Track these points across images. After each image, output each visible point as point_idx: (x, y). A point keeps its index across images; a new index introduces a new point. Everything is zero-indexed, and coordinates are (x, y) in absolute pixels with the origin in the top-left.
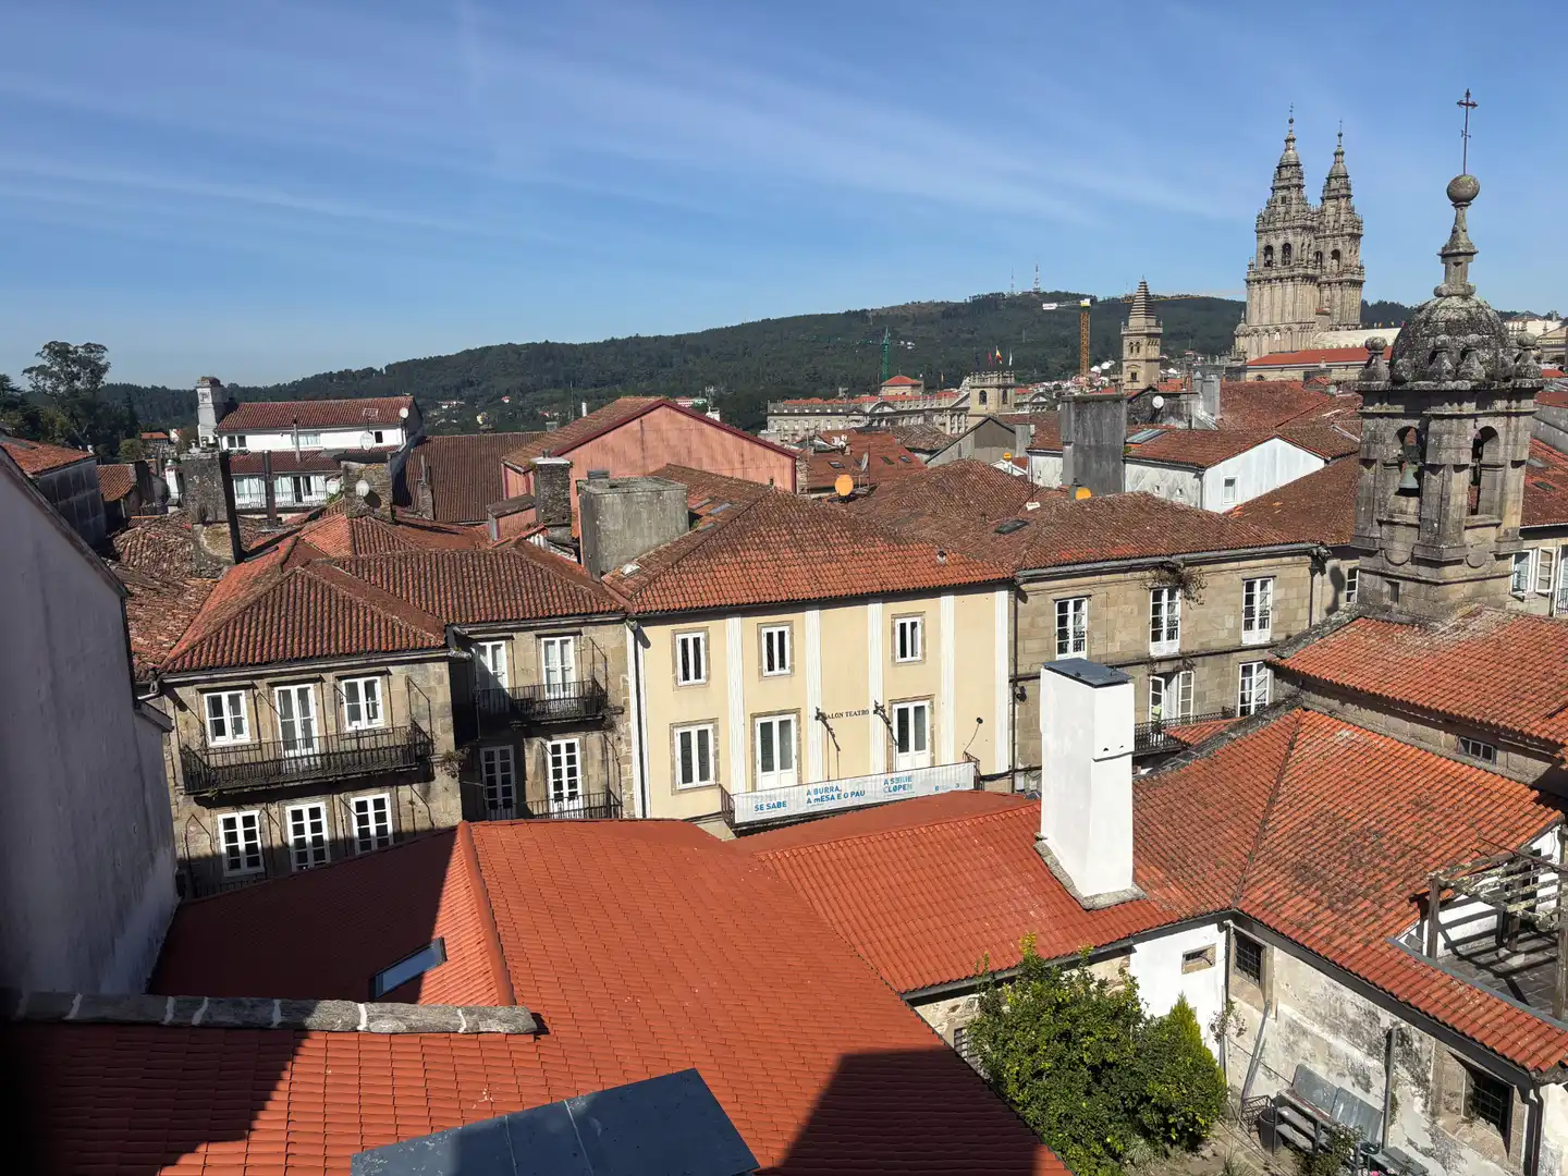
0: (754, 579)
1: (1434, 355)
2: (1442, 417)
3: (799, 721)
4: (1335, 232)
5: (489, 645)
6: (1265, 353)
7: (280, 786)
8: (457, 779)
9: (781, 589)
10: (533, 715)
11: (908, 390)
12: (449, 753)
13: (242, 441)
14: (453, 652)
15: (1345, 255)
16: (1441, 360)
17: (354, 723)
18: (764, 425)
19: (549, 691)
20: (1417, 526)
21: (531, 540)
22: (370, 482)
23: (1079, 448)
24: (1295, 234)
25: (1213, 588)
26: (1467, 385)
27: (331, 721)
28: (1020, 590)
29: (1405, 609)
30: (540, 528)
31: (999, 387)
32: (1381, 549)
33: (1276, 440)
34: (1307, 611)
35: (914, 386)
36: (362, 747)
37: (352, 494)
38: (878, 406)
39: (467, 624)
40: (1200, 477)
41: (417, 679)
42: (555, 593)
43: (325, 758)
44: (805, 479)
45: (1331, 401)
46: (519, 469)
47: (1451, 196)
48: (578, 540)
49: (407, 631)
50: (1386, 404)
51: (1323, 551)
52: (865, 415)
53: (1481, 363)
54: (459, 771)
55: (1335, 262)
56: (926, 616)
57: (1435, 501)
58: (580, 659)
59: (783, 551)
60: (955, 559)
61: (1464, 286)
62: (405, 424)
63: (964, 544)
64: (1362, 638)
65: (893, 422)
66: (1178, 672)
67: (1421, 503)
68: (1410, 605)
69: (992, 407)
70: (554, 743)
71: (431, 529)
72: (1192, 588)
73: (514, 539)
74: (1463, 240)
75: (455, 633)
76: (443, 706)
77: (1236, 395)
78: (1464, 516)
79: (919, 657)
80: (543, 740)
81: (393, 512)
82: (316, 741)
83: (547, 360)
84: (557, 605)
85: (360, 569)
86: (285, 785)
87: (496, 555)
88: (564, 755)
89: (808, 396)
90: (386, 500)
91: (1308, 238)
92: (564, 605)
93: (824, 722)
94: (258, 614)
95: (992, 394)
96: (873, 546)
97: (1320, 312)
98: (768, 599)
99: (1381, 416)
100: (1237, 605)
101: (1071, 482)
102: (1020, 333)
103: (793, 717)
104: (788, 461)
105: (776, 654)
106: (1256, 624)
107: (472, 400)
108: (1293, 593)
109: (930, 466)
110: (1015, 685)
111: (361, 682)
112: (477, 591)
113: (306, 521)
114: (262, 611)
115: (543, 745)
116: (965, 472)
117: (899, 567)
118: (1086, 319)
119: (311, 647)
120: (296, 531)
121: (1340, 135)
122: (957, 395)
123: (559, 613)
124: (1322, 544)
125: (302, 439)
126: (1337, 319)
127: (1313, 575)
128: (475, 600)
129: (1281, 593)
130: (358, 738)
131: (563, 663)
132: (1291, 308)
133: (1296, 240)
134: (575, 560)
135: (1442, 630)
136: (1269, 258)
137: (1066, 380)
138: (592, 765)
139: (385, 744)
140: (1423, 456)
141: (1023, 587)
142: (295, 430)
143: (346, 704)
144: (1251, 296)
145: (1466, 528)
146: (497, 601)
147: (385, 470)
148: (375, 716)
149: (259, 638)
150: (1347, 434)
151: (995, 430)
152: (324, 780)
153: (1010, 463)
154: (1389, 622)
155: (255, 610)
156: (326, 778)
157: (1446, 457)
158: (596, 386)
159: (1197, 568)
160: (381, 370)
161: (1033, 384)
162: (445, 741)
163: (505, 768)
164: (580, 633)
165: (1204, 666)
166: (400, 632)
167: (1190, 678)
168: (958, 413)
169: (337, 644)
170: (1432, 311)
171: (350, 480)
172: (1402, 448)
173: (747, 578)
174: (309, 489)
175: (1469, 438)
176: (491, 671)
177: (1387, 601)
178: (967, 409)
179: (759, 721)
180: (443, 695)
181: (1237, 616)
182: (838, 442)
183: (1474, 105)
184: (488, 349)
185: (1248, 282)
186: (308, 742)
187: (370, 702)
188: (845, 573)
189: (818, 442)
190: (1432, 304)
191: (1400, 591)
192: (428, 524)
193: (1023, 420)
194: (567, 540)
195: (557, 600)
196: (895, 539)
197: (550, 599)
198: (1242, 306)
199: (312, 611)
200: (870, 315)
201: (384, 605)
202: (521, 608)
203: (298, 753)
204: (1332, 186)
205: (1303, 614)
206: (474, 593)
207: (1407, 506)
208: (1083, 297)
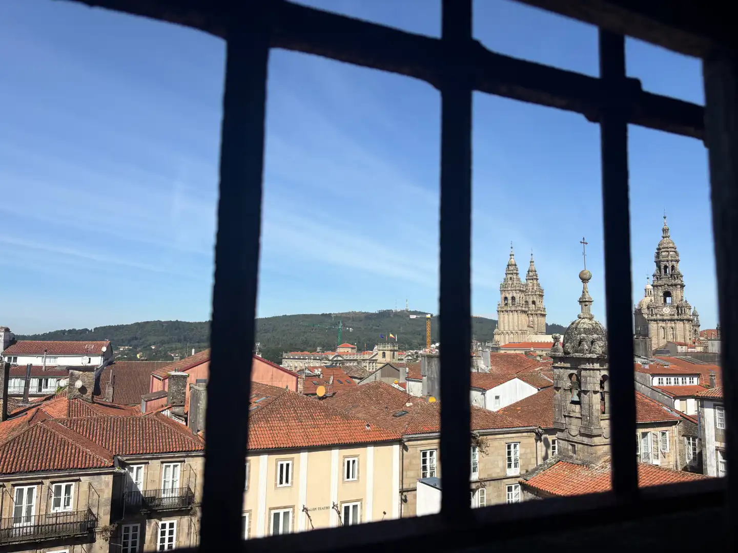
0: (275, 435)
1: (580, 343)
2: (586, 369)
3: (294, 512)
4: (533, 293)
5: (135, 467)
6: (507, 343)
7: (8, 544)
8: (108, 542)
9: (289, 441)
10: (154, 505)
11: (350, 350)
12: (106, 526)
13: (15, 359)
14: (117, 470)
15: (537, 303)
16: (583, 344)
17: (57, 508)
18: (281, 363)
19: (164, 493)
20: (581, 418)
21: (163, 413)
22: (83, 381)
23: (429, 379)
24: (516, 293)
25: (493, 447)
26: (595, 356)
27: (43, 507)
28: (404, 445)
29: (579, 458)
30: (168, 407)
31: (391, 351)
32: (566, 428)
33: (516, 379)
34: (535, 459)
35: (352, 348)
36: (58, 523)
37: (72, 387)
38: (336, 356)
39: (126, 455)
40: (484, 394)
41: (95, 484)
42: (174, 440)
43: (36, 528)
44: (302, 388)
45: (537, 364)
46: (160, 378)
47: (581, 278)
48: (187, 414)
49: (93, 457)
50: (562, 363)
51: (540, 430)
52: (329, 360)
53: (600, 347)
54: (110, 538)
55: (534, 305)
56: (361, 457)
57: (587, 407)
58: (182, 476)
59: (291, 422)
60: (374, 428)
61: (589, 314)
62: (103, 355)
63: (378, 421)
64: (562, 471)
65: (343, 364)
66: (478, 489)
67: (581, 407)
68: (581, 455)
69: (388, 359)
70: (163, 522)
71: (109, 406)
72: (483, 446)
73: (155, 412)
74: (587, 296)
75: (119, 460)
76: (106, 500)
77: (497, 358)
78: (600, 414)
79: (356, 479)
80: (157, 521)
81: (93, 397)
82: (33, 518)
83: (176, 329)
84: (174, 446)
85: (72, 425)
86: (11, 543)
87: (145, 419)
88: (167, 529)
89: (302, 351)
90: (90, 391)
91: (522, 295)
92: (178, 446)
93: (307, 513)
94: (13, 446)
95: (388, 353)
96: (335, 421)
97: (529, 326)
98: (282, 446)
99: (561, 368)
100: (503, 456)
101: (426, 394)
102: (399, 328)
103: (291, 510)
104: (295, 378)
105: (284, 474)
106: (513, 465)
107: (135, 347)
108: (528, 451)
109: (360, 384)
110: (402, 494)
111: (63, 485)
112: (133, 437)
113: (44, 401)
114: (15, 445)
115: (157, 524)
116: (378, 387)
117: (347, 432)
118: (429, 323)
119: (39, 465)
120: (38, 405)
121: (532, 255)
122: (372, 353)
123: (175, 450)
124: (540, 427)
125: (47, 360)
126: (536, 330)
127: (536, 442)
128: (131, 442)
129: (523, 451)
130: (57, 517)
131: (173, 477)
132: (517, 324)
133: (517, 296)
134: (185, 424)
135: (596, 468)
136: (506, 302)
137: (420, 350)
138: (182, 535)
139: (72, 521)
140: (580, 387)
141: (406, 444)
142: (45, 355)
143: (53, 497)
144: (499, 318)
145: (601, 420)
146: (143, 443)
147: (92, 375)
148: (68, 505)
149: (11, 459)
150: (546, 378)
151: (390, 369)
152: (34, 541)
153: (397, 385)
154: (573, 463)
155: (12, 444)
156: (35, 540)
157: (589, 387)
158: (198, 342)
159: (485, 437)
160: (92, 330)
161: (405, 350)
162: (104, 520)
163: (134, 536)
164: (184, 461)
165: (490, 485)
166: (90, 458)
167: (484, 492)
168: (372, 362)
169: (54, 464)
170: (578, 324)
171: (73, 379)
172: (571, 383)
173: (272, 434)
174: (47, 385)
175: (598, 379)
176: (134, 481)
177: (571, 453)
178: (377, 360)
179: (273, 512)
180: (107, 494)
181: (504, 461)
182: (317, 372)
183: (586, 243)
184: (148, 322)
185: (498, 311)
186: (28, 519)
187: (67, 497)
188: (321, 434)
189: (307, 371)
190: (577, 321)
191: (576, 449)
192: (109, 404)
193: (402, 365)
194: (181, 413)
195: (174, 444)
196: (346, 417)
197: (171, 443)
198: (496, 322)
199: (43, 446)
200: (333, 316)
201: (83, 444)
202: (155, 447)
203: (21, 525)
204: (530, 275)
205: (533, 461)
206: (131, 439)
207: (575, 409)
208: (427, 314)
